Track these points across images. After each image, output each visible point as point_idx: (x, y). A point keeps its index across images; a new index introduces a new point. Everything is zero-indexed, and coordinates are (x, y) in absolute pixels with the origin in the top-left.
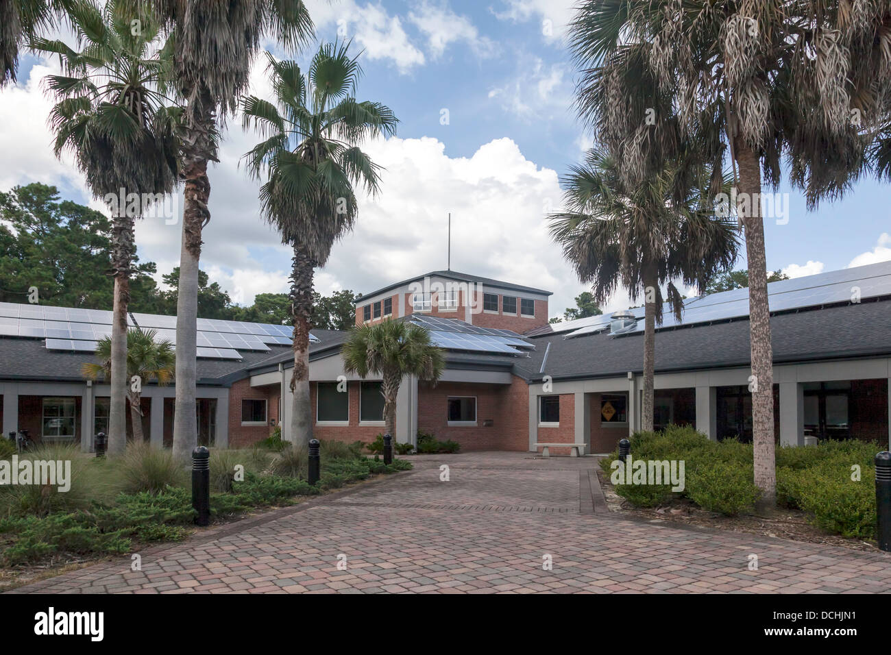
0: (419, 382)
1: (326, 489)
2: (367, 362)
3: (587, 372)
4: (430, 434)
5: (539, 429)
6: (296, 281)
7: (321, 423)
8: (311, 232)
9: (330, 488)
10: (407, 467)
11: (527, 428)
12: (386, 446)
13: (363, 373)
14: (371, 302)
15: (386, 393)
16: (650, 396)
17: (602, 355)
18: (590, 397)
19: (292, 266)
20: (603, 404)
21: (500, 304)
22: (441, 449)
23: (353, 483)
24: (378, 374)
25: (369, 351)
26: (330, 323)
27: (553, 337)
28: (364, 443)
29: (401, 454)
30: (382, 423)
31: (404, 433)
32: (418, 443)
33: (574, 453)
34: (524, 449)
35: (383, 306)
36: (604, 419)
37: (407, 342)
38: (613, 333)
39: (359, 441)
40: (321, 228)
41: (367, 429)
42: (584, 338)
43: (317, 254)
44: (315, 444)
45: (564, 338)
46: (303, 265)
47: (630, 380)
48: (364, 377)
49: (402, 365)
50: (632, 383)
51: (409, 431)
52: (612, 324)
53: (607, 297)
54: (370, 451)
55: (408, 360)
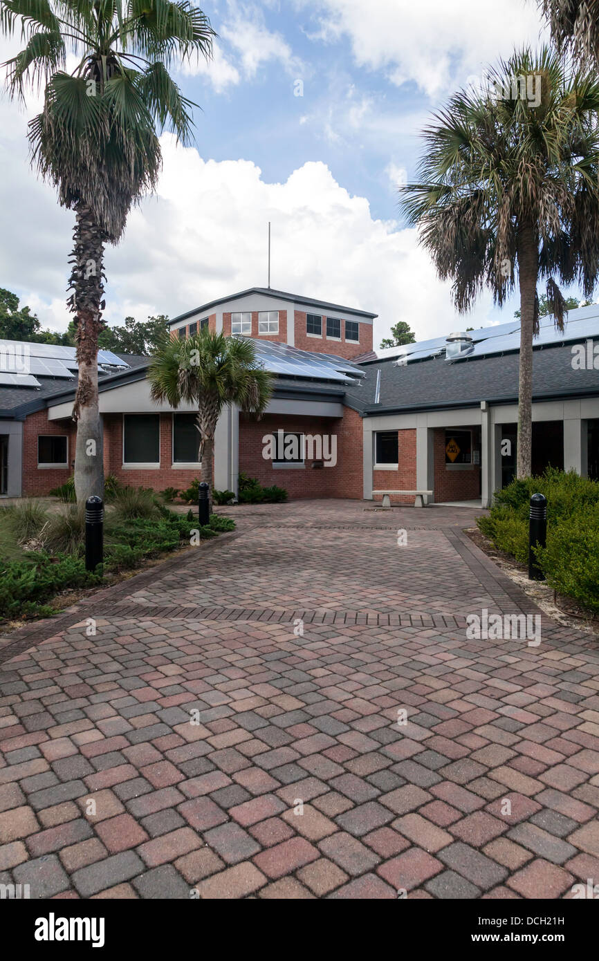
0: (240, 413)
1: (115, 572)
2: (179, 385)
3: (431, 402)
4: (253, 478)
5: (375, 473)
6: (79, 260)
7: (128, 466)
8: (97, 186)
9: (122, 570)
10: (228, 527)
11: (360, 471)
12: (202, 495)
13: (175, 402)
14: (185, 323)
15: (202, 428)
16: (528, 430)
17: (444, 383)
18: (435, 432)
19: (74, 239)
20: (447, 442)
21: (324, 327)
22: (266, 497)
23: (156, 558)
24: (192, 402)
25: (181, 371)
26: (145, 352)
27: (381, 364)
28: (177, 491)
29: (221, 503)
30: (197, 465)
31: (224, 478)
32: (239, 489)
33: (418, 503)
34: (357, 497)
35: (199, 327)
36: (448, 460)
37: (228, 360)
38: (448, 357)
39: (172, 488)
40: (111, 180)
41: (181, 473)
42: (417, 365)
43: (107, 220)
44: (95, 504)
45: (394, 364)
46: (88, 236)
47: (483, 411)
48: (175, 406)
49: (222, 391)
50: (485, 415)
51: (230, 475)
52: (447, 348)
53: (471, 300)
54: (184, 500)
55: (229, 384)
